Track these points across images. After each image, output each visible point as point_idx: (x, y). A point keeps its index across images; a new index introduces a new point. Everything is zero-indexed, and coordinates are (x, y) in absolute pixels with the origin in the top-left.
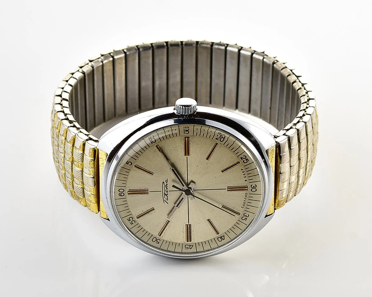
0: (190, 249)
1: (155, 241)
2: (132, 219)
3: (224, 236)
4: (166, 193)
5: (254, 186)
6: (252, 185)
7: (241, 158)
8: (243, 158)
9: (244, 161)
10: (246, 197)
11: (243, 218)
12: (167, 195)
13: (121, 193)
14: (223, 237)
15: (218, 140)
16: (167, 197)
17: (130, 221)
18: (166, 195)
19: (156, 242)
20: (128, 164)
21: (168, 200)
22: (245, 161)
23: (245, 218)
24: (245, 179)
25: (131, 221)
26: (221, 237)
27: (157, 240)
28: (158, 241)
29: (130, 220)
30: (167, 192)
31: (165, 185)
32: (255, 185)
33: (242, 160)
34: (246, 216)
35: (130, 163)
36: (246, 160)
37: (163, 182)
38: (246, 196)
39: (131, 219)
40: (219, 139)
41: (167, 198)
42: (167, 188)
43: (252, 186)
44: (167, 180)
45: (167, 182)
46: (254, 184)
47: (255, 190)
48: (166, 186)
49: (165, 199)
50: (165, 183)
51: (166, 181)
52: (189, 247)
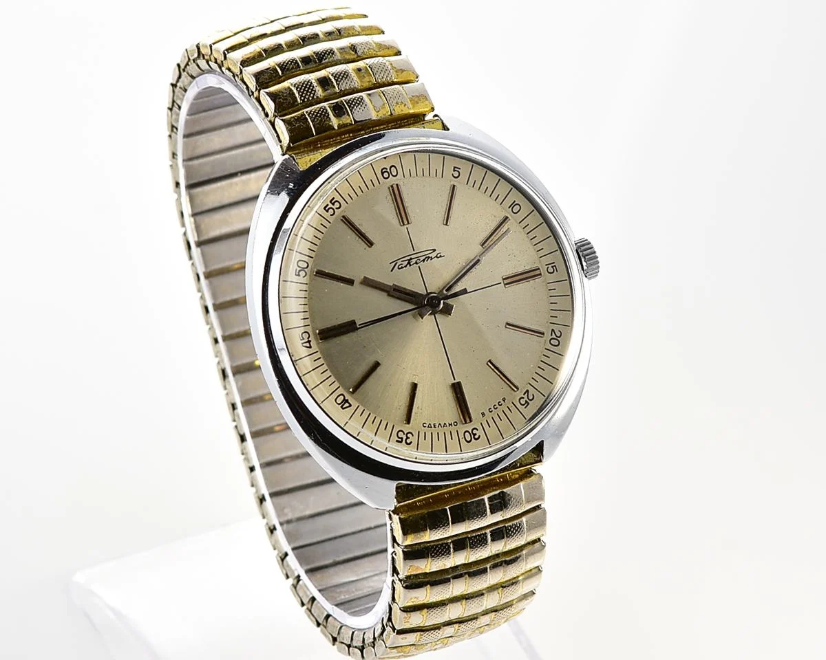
0: (302, 344)
1: (299, 267)
2: (337, 208)
3: (350, 405)
4: (414, 261)
5: (475, 434)
6: (477, 430)
7: (527, 391)
8: (528, 396)
9: (523, 398)
10: (449, 425)
11: (401, 435)
12: (410, 265)
13: (387, 172)
14: (347, 405)
15: (551, 335)
16: (406, 266)
17: (330, 205)
18: (409, 263)
19: (299, 269)
20: (454, 171)
21: (399, 269)
22: (523, 401)
23: (402, 438)
24: (486, 413)
25: (332, 206)
26: (347, 401)
27: (303, 269)
28: (303, 273)
29: (333, 204)
30: (416, 263)
31: (430, 255)
32: (479, 436)
33: (524, 394)
34: (408, 438)
35: (456, 174)
36: (526, 401)
37: (434, 250)
38: (451, 425)
39: (337, 205)
40: (554, 336)
41: (402, 268)
42: (424, 261)
43: (475, 431)
44: (441, 256)
45: (436, 257)
46: (480, 433)
47: (469, 440)
48: (429, 257)
49: (399, 262)
50: (433, 255)
51: (439, 256)
52: (306, 340)
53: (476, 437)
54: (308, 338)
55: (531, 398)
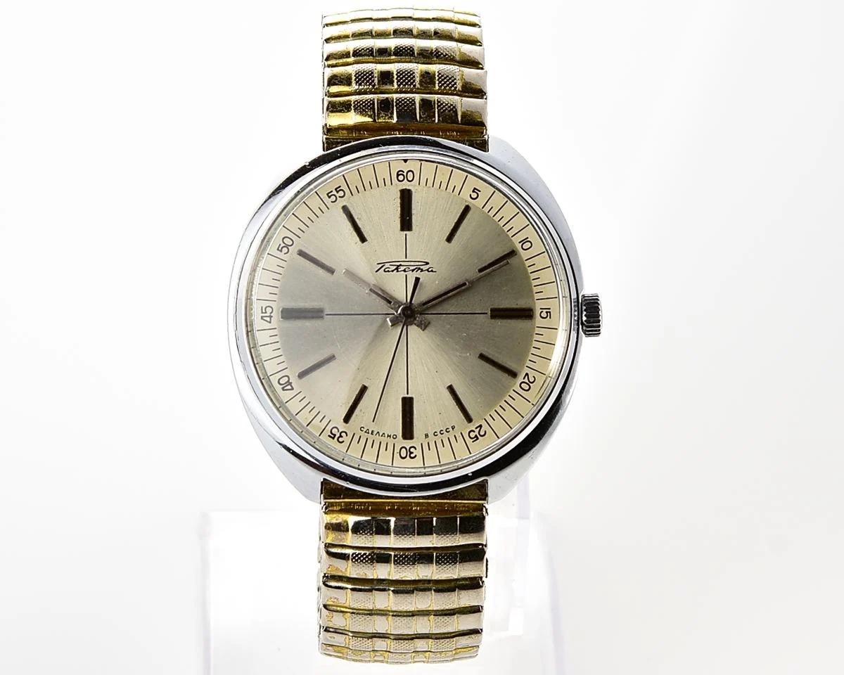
0: (262, 317)
1: (284, 243)
2: (340, 197)
3: (292, 389)
4: (402, 268)
5: (412, 453)
6: (415, 449)
7: (481, 426)
8: (479, 431)
9: (474, 431)
10: (388, 436)
11: (335, 431)
12: (398, 271)
13: (403, 175)
14: (289, 387)
15: (524, 379)
16: (393, 271)
17: (334, 192)
18: (397, 269)
19: (283, 245)
20: (473, 191)
21: (385, 272)
22: (472, 435)
23: (335, 435)
24: (431, 435)
25: (336, 194)
26: (290, 384)
27: (287, 246)
28: (285, 250)
29: (338, 192)
30: (405, 271)
31: (421, 267)
32: (416, 456)
33: (476, 428)
34: (341, 436)
35: (474, 195)
36: (476, 436)
37: (427, 263)
38: (390, 436)
39: (341, 193)
40: (526, 380)
41: (388, 271)
42: (413, 270)
43: (412, 450)
44: (432, 271)
45: (428, 270)
46: (417, 452)
47: (403, 456)
48: (419, 269)
49: (387, 265)
50: (427, 267)
51: (430, 270)
52: (268, 314)
53: (412, 455)
54: (271, 313)
55: (482, 433)
